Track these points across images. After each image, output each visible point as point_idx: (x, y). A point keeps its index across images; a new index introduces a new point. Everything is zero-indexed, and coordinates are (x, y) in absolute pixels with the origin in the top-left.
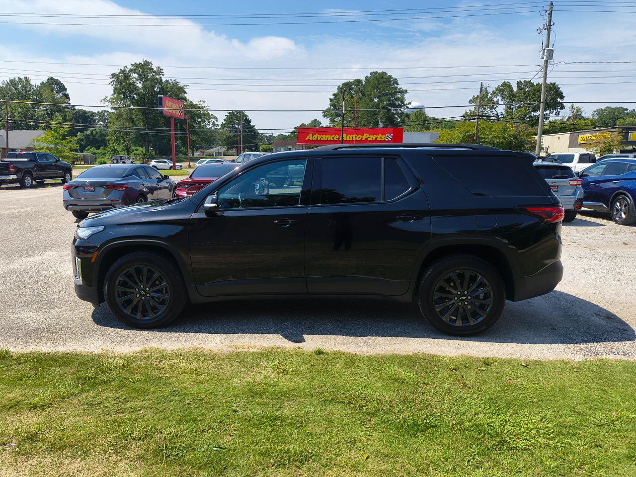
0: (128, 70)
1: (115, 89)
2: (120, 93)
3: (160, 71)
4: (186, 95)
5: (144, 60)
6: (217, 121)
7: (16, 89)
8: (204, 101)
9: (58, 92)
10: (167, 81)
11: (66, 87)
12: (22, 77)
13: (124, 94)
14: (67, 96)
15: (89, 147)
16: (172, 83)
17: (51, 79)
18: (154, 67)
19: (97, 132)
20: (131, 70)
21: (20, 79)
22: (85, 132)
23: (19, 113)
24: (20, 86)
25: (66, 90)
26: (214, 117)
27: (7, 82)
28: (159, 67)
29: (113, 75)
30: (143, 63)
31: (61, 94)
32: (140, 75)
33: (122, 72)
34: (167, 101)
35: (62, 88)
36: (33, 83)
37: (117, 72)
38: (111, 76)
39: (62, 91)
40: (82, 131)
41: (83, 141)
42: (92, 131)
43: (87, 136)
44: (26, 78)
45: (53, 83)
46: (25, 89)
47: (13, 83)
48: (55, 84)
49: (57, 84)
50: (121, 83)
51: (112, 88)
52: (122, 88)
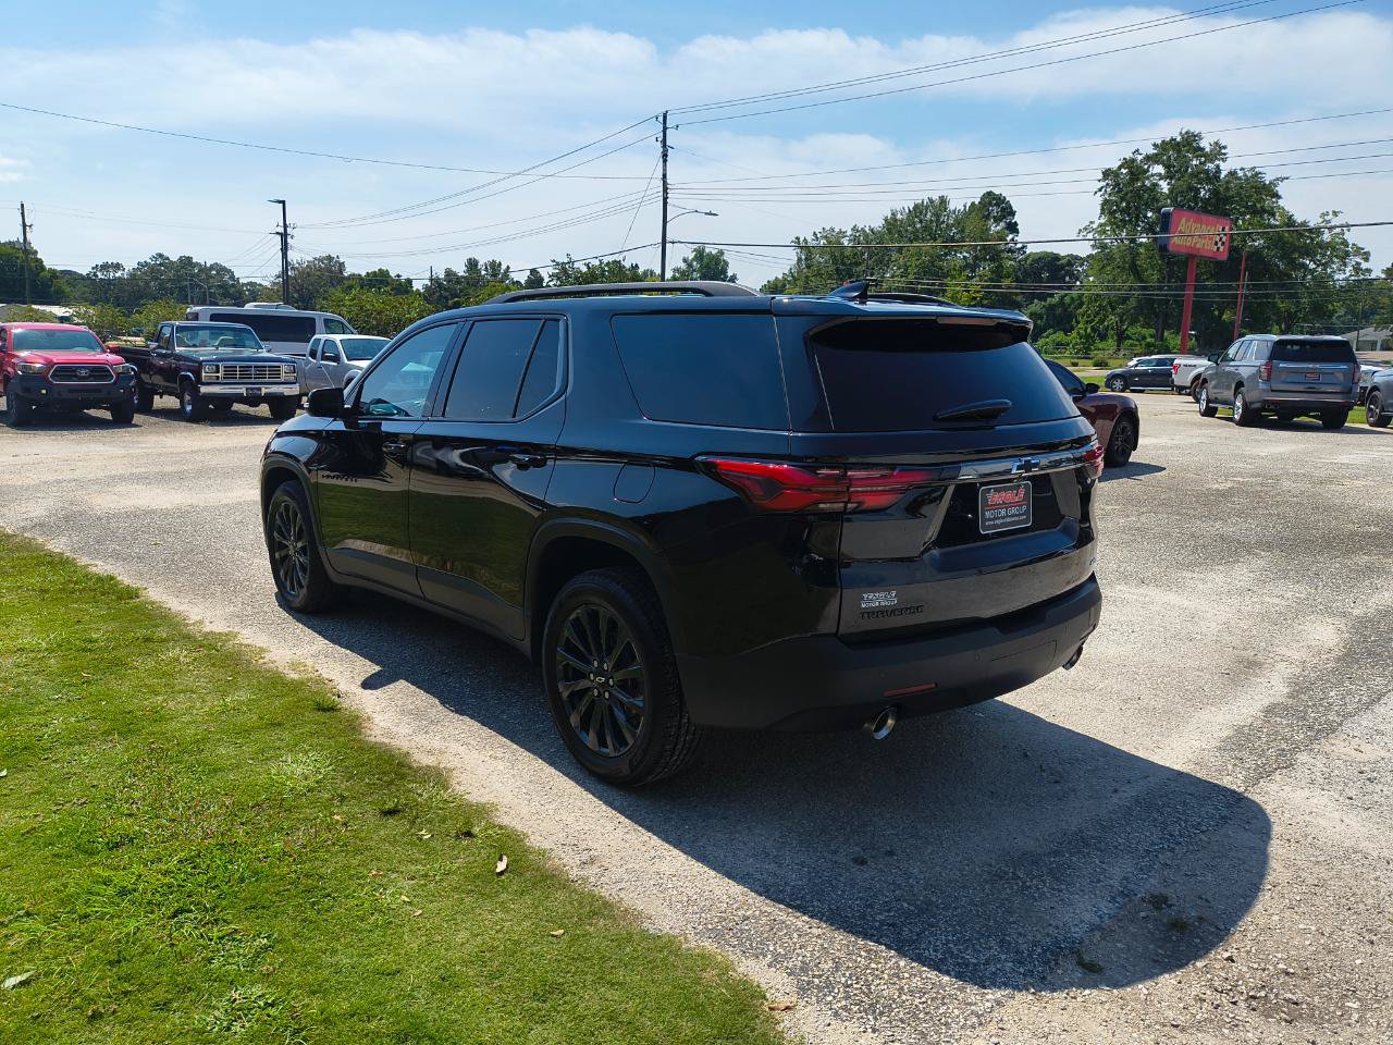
0: (1140, 157)
1: (1105, 202)
3: (1218, 151)
4: (1281, 202)
5: (1183, 132)
6: (1367, 260)
7: (921, 221)
8: (1335, 214)
9: (997, 220)
10: (1232, 174)
11: (1014, 209)
12: (935, 197)
14: (1013, 228)
15: (1051, 331)
16: (1245, 175)
17: (989, 194)
18: (1205, 144)
19: (1072, 299)
20: (1148, 158)
21: (931, 201)
22: (1049, 299)
24: (929, 215)
25: (1013, 213)
26: (1358, 251)
27: (910, 211)
28: (1216, 143)
29: (1107, 174)
30: (1178, 139)
31: (1002, 224)
32: (1167, 167)
33: (1129, 163)
34: (1184, 220)
35: (1007, 212)
36: (951, 207)
37: (1114, 165)
38: (1101, 176)
39: (1005, 217)
40: (1043, 297)
41: (1041, 318)
42: (1063, 297)
43: (1051, 308)
44: (942, 197)
45: (990, 204)
46: (938, 220)
47: (918, 210)
48: (995, 205)
49: (997, 205)
50: (1120, 191)
51: (1099, 199)
52: (1122, 199)
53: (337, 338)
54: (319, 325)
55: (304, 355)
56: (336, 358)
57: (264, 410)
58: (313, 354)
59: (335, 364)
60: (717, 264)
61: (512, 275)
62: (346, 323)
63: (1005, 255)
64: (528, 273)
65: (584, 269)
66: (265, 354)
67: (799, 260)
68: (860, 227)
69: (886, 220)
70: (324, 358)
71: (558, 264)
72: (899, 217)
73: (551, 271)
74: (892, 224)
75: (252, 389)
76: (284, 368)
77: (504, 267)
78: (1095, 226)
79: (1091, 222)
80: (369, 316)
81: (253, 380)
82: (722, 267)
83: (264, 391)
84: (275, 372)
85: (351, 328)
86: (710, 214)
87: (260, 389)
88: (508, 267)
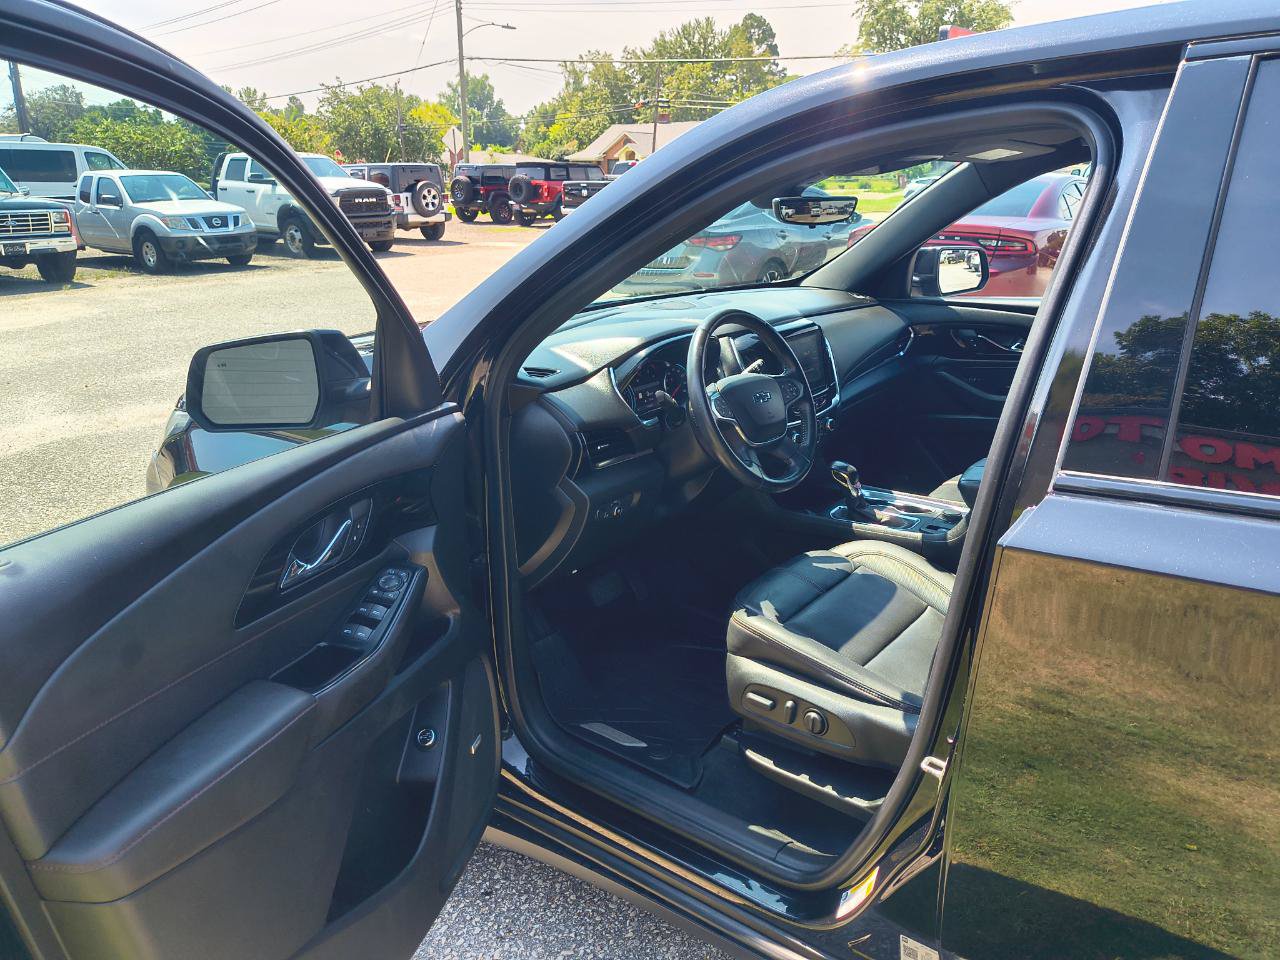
1: (863, 24)
2: (871, 34)
7: (689, 43)
9: (759, 42)
11: (774, 31)
12: (701, 18)
13: (881, 34)
14: (773, 50)
17: (751, 16)
21: (698, 22)
23: (689, 89)
24: (697, 36)
25: (773, 36)
27: (678, 31)
31: (764, 46)
35: (768, 34)
36: (717, 29)
39: (766, 39)
44: (708, 19)
45: (752, 26)
46: (705, 42)
47: (686, 32)
48: (757, 27)
49: (759, 27)
50: (875, 12)
51: (857, 23)
52: (878, 21)
53: (115, 174)
54: (80, 161)
55: (73, 198)
56: (118, 201)
57: (31, 271)
58: (85, 197)
59: (118, 208)
60: (483, 89)
61: (269, 102)
62: (111, 156)
63: (770, 77)
64: (286, 100)
65: (357, 93)
66: (19, 198)
67: (568, 84)
68: (630, 48)
69: (655, 42)
70: (100, 200)
71: (328, 88)
72: (668, 38)
73: (321, 95)
74: (662, 47)
75: (12, 245)
76: (53, 216)
77: (259, 95)
78: (849, 48)
79: (846, 45)
80: (127, 150)
81: (11, 234)
82: (488, 92)
83: (29, 248)
84: (42, 222)
85: (120, 163)
86: (508, 27)
87: (23, 245)
88: (265, 95)
